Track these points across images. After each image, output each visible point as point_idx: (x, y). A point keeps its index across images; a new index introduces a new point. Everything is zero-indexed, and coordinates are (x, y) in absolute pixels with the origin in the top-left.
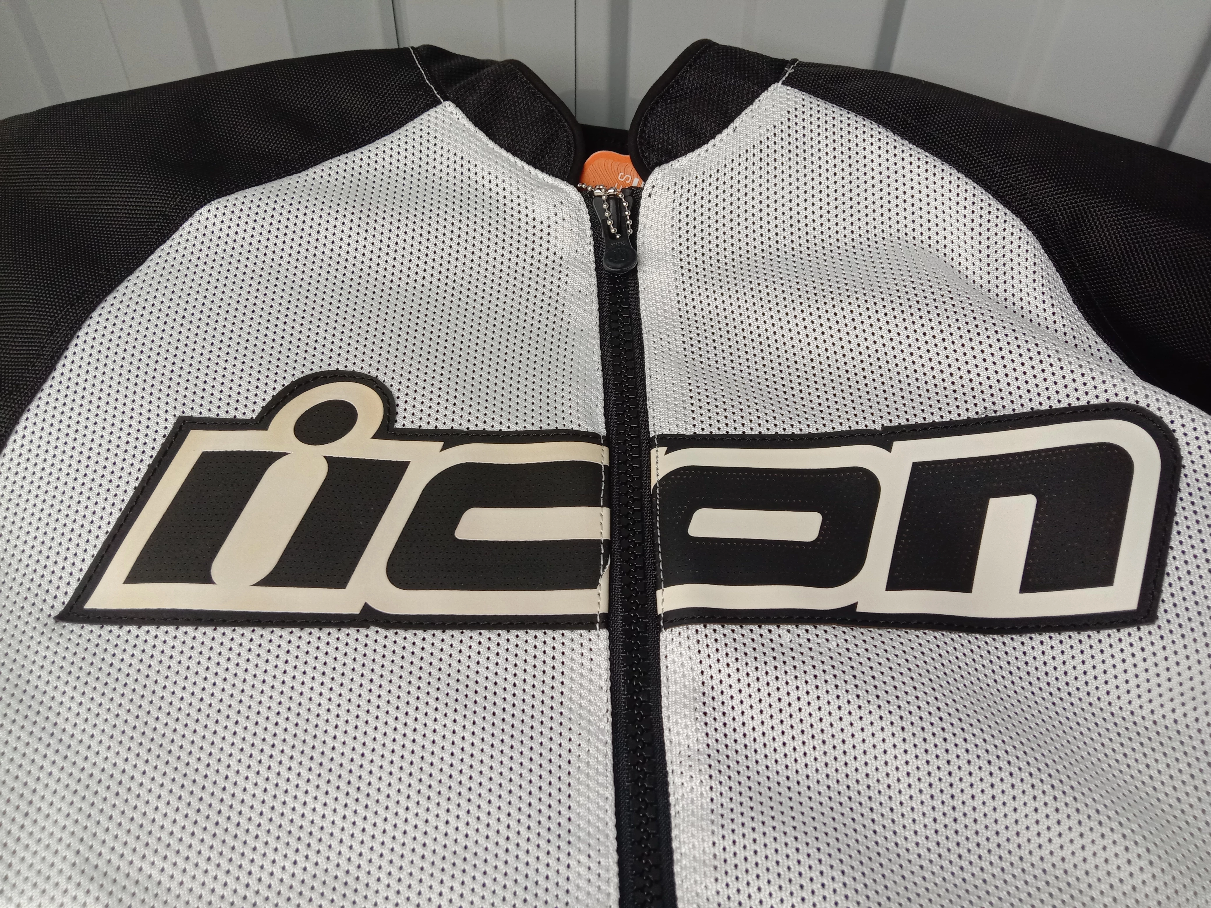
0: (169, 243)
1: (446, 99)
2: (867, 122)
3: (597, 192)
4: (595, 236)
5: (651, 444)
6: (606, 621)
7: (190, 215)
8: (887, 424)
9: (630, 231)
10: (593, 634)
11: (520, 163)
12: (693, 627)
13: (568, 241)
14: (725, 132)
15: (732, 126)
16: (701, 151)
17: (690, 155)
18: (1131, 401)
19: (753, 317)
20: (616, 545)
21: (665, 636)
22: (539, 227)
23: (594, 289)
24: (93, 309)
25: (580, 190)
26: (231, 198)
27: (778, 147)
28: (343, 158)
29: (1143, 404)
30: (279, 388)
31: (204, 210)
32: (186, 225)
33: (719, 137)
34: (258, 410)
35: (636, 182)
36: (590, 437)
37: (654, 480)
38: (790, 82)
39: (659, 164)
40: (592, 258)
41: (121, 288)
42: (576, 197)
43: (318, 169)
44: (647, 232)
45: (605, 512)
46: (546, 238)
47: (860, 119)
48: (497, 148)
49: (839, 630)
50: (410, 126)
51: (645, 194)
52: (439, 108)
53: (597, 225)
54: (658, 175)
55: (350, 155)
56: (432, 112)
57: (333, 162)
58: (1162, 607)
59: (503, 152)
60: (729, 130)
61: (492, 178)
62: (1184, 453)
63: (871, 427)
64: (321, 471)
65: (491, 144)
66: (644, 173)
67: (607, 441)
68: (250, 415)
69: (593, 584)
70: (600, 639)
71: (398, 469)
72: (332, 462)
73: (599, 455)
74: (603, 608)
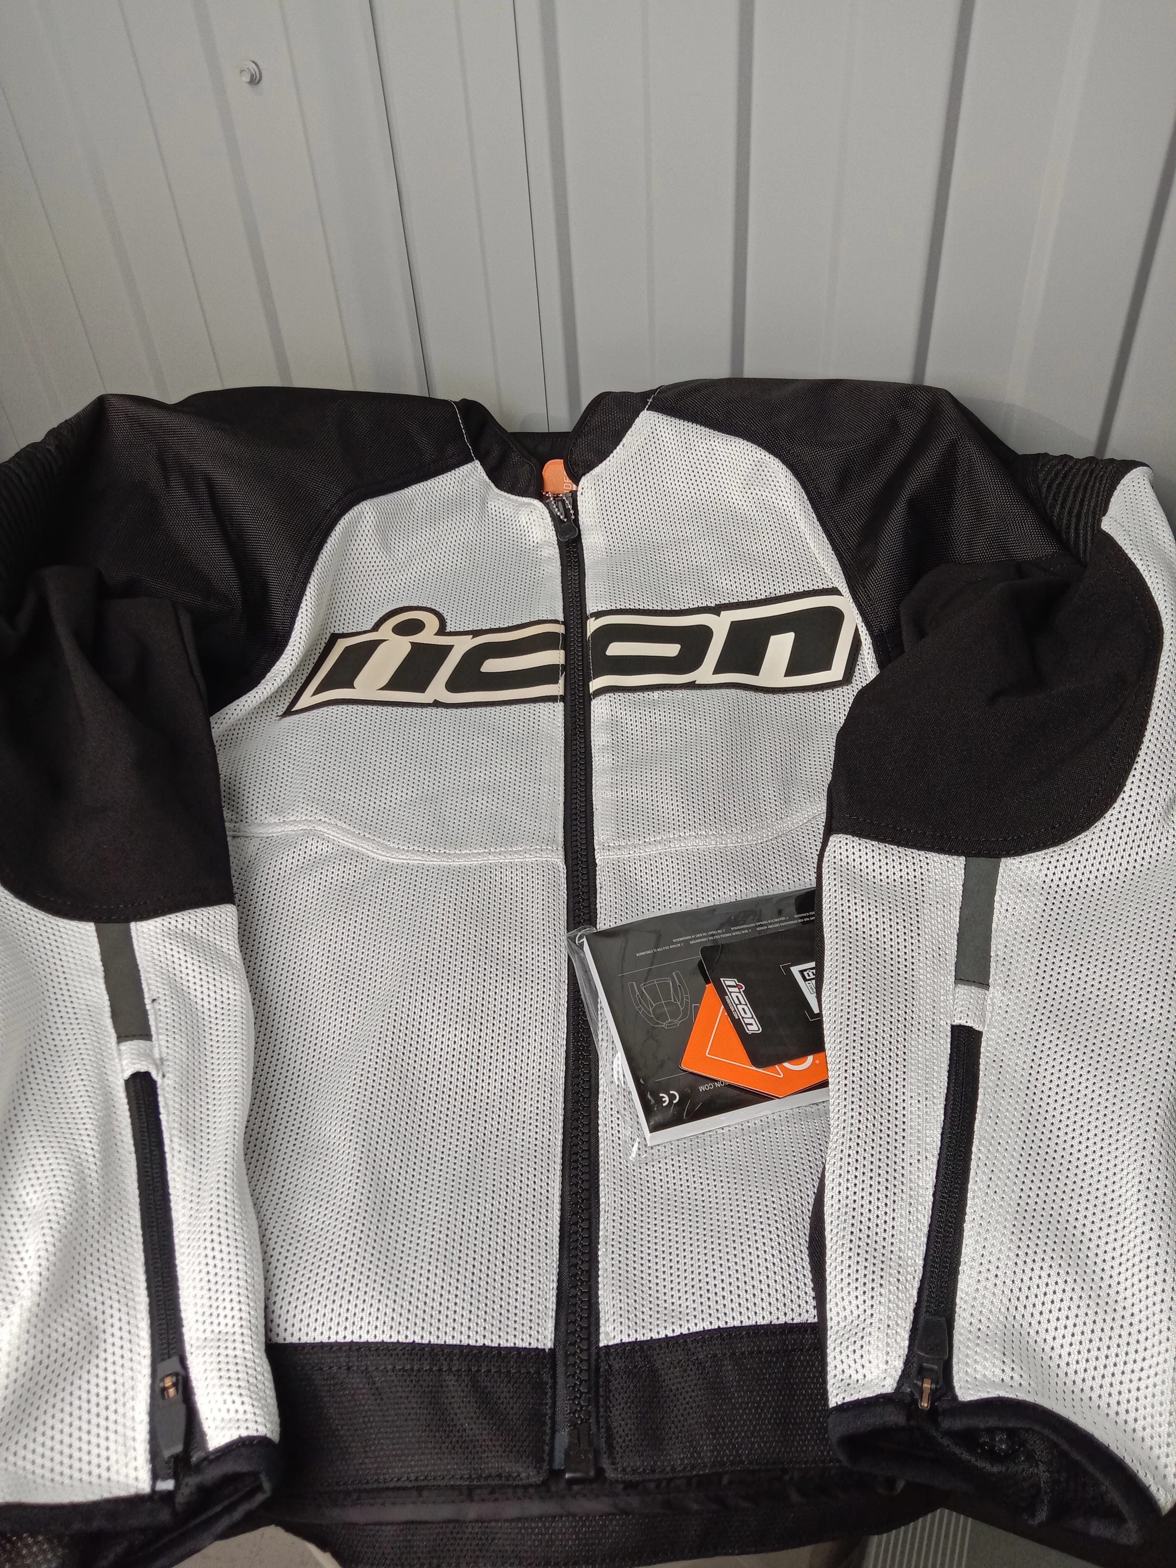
5: (587, 618)
6: (563, 698)
8: (718, 603)
9: (574, 517)
10: (556, 705)
12: (607, 695)
15: (622, 443)
16: (606, 462)
17: (601, 465)
20: (568, 666)
21: (593, 702)
23: (558, 554)
25: (543, 502)
33: (615, 451)
34: (373, 624)
35: (573, 486)
36: (555, 621)
37: (589, 634)
38: (651, 409)
39: (584, 475)
40: (555, 536)
42: (541, 506)
44: (584, 515)
45: (562, 652)
46: (527, 533)
51: (579, 493)
54: (585, 480)
63: (710, 605)
64: (408, 648)
66: (578, 482)
67: (563, 623)
68: (368, 628)
69: (556, 682)
70: (560, 707)
71: (448, 649)
72: (413, 644)
73: (560, 629)
74: (561, 691)
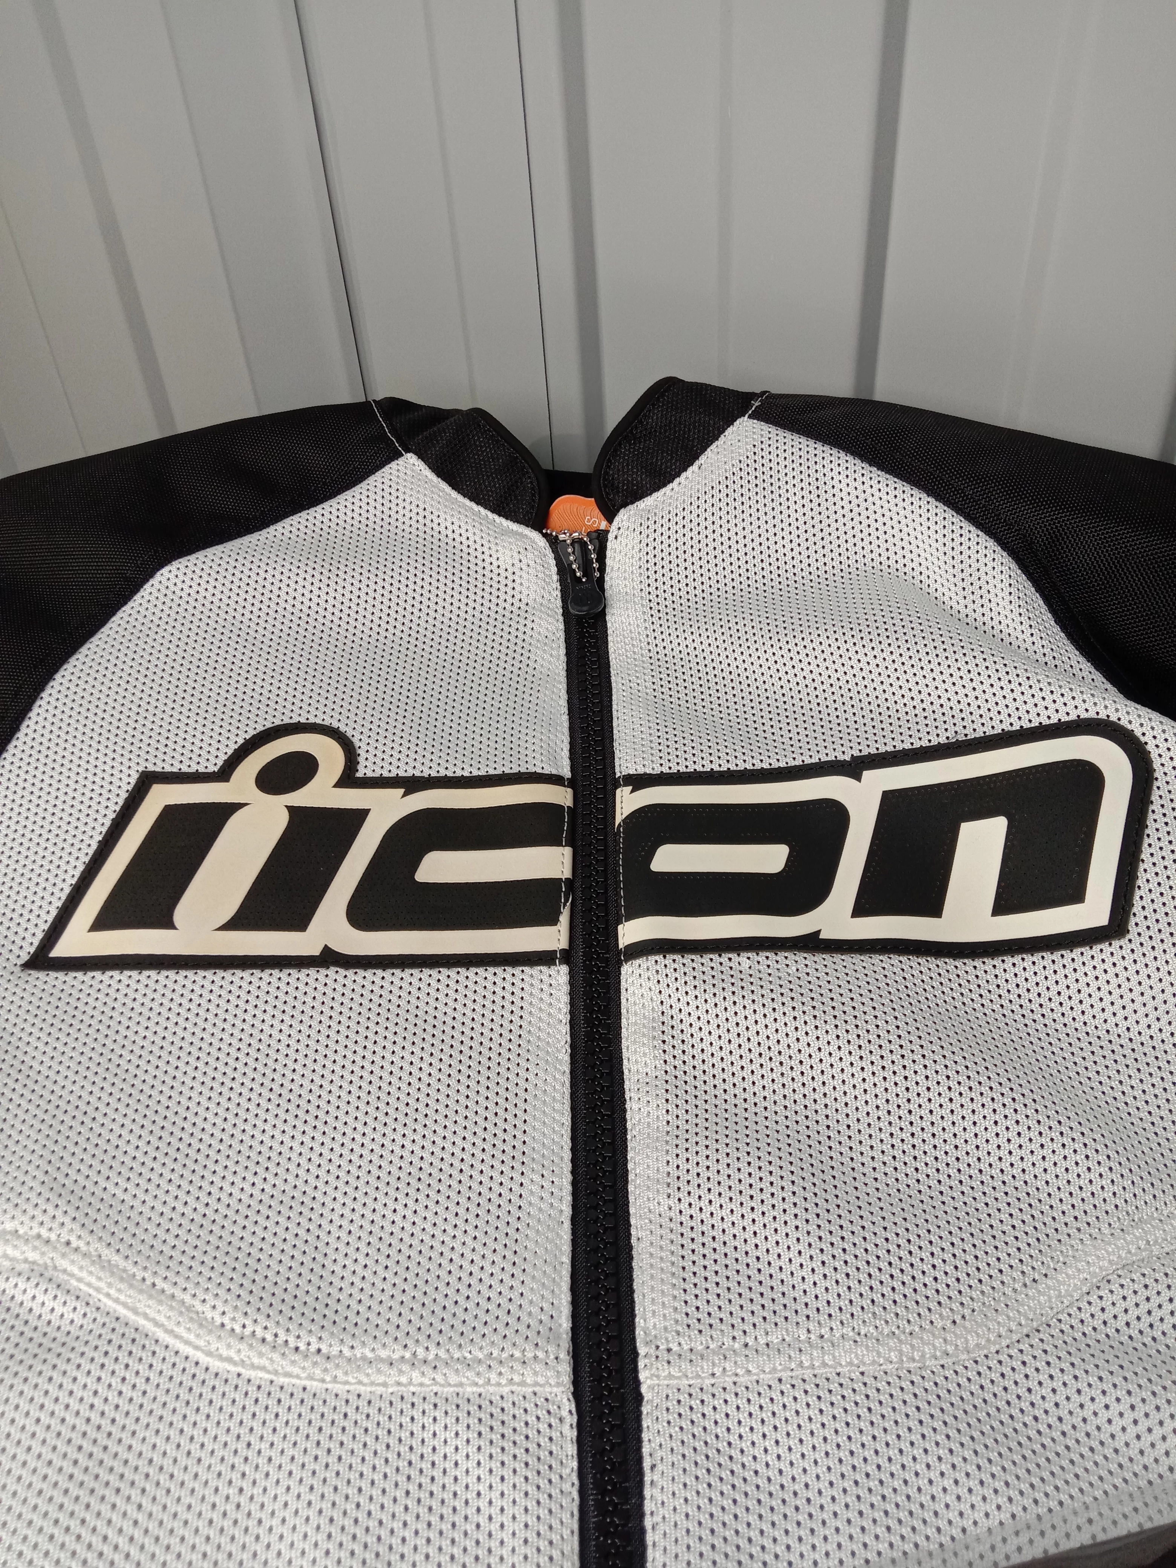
0: (131, 604)
1: (408, 451)
2: (834, 451)
3: (562, 537)
4: (562, 581)
5: (616, 784)
6: (566, 956)
7: (151, 575)
8: (856, 753)
9: (597, 574)
10: (553, 970)
11: (484, 511)
12: (652, 958)
13: (534, 587)
14: (690, 469)
15: (697, 463)
16: (666, 490)
17: (655, 495)
18: (1102, 716)
19: (724, 654)
20: (578, 884)
21: (626, 968)
22: (503, 574)
23: (561, 635)
24: (56, 671)
25: (545, 536)
26: (192, 558)
27: (744, 482)
28: (304, 514)
29: (1113, 718)
30: (241, 741)
31: (165, 571)
32: (147, 586)
33: (684, 475)
34: (220, 763)
35: (603, 525)
36: (555, 780)
37: (619, 819)
38: (754, 416)
39: (625, 505)
40: (559, 603)
41: (84, 650)
42: (541, 542)
43: (279, 526)
44: (615, 575)
45: (567, 851)
46: (511, 585)
47: (827, 448)
48: (460, 498)
49: (800, 956)
50: (371, 480)
51: (611, 536)
52: (401, 461)
53: (563, 570)
54: (624, 517)
55: (312, 511)
56: (393, 465)
57: (295, 519)
58: (1133, 921)
59: (467, 502)
60: (694, 468)
61: (455, 527)
62: (1156, 765)
63: (841, 757)
64: (282, 820)
65: (454, 494)
66: (610, 515)
67: (572, 783)
68: (212, 769)
69: (554, 921)
70: (560, 974)
71: (359, 816)
72: (293, 810)
73: (562, 797)
74: (564, 944)
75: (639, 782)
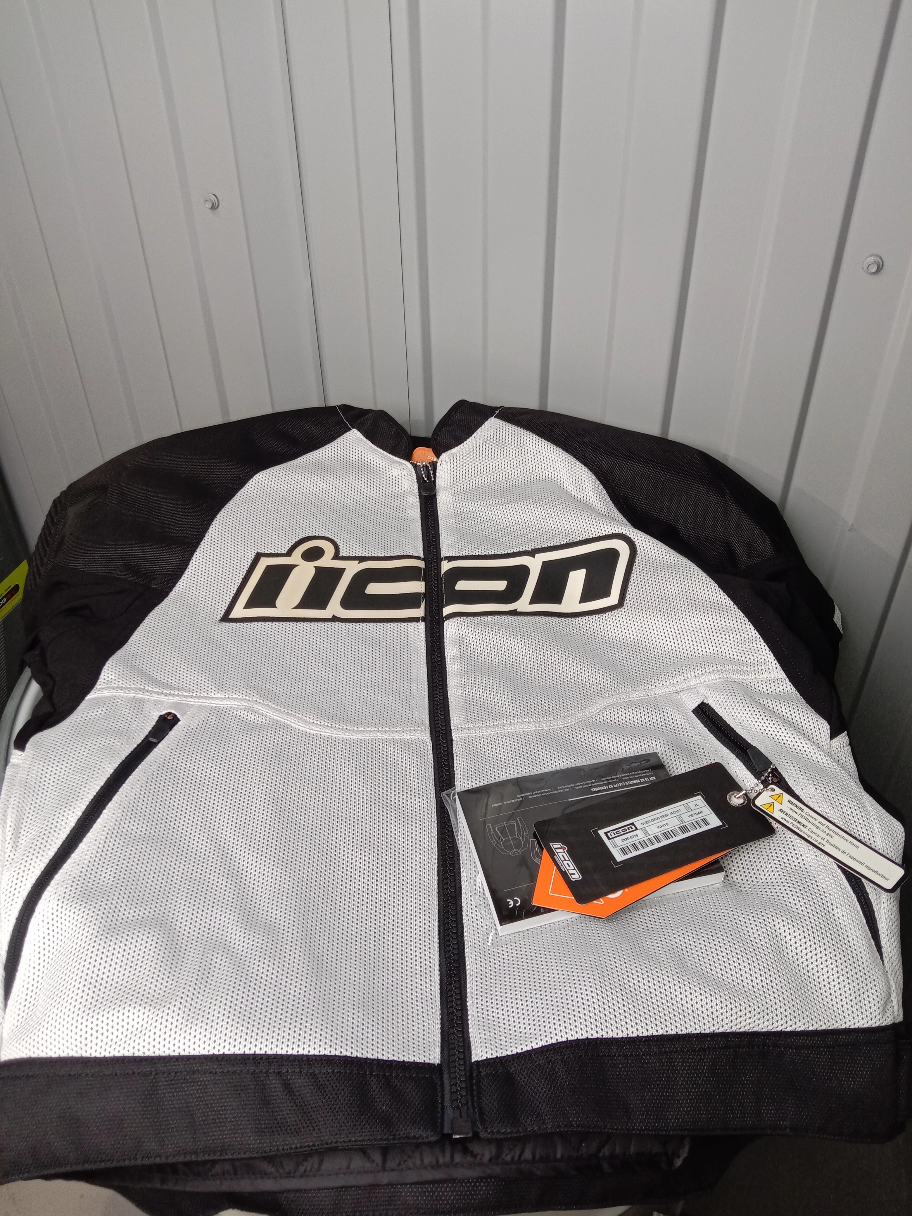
0: (244, 488)
1: (353, 428)
2: (528, 432)
3: (418, 464)
4: (418, 482)
5: (442, 560)
6: (424, 619)
7: (252, 477)
8: (533, 548)
9: (433, 479)
10: (419, 624)
11: (386, 453)
12: (456, 618)
13: (407, 484)
14: (471, 438)
15: (473, 436)
16: (461, 446)
17: (456, 448)
18: (621, 532)
19: (484, 511)
20: (427, 595)
21: (446, 623)
22: (394, 479)
23: (418, 504)
24: (217, 514)
25: (411, 463)
26: (268, 470)
27: (492, 444)
28: (311, 453)
29: (624, 533)
31: (257, 475)
32: (250, 481)
33: (468, 440)
34: (286, 550)
35: (435, 459)
36: (418, 558)
37: (443, 572)
39: (444, 452)
40: (417, 491)
41: (227, 506)
42: (410, 466)
43: (301, 458)
44: (440, 479)
45: (423, 583)
46: (397, 483)
47: (525, 431)
48: (376, 447)
49: (509, 617)
50: (339, 439)
51: (438, 464)
52: (351, 432)
53: (419, 477)
54: (444, 456)
55: (314, 452)
56: (348, 433)
57: (308, 455)
58: (626, 602)
59: (379, 449)
61: (374, 459)
62: (638, 549)
63: (528, 549)
64: (313, 572)
65: (373, 446)
66: (438, 456)
67: (424, 559)
68: (283, 552)
69: (419, 607)
70: (422, 625)
71: (341, 571)
72: (317, 568)
73: (421, 564)
74: (423, 615)
75: (450, 559)
